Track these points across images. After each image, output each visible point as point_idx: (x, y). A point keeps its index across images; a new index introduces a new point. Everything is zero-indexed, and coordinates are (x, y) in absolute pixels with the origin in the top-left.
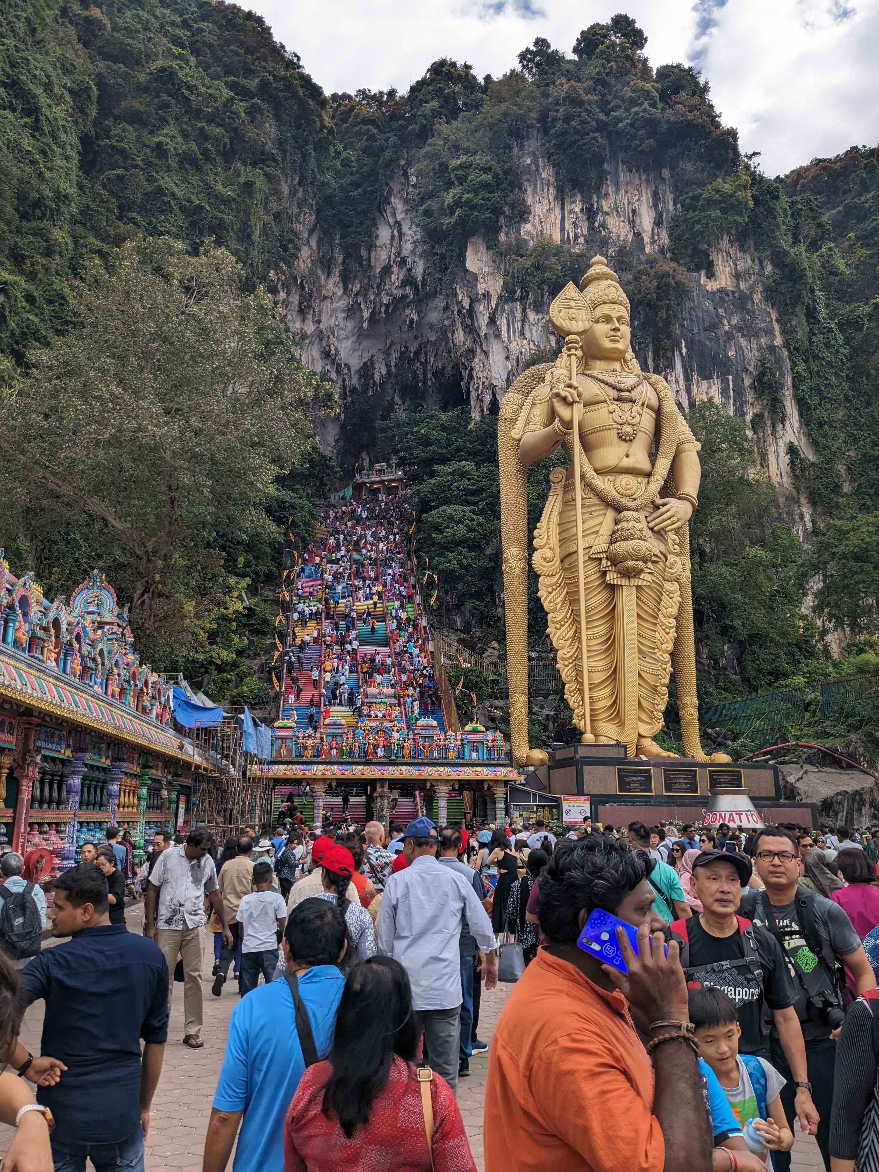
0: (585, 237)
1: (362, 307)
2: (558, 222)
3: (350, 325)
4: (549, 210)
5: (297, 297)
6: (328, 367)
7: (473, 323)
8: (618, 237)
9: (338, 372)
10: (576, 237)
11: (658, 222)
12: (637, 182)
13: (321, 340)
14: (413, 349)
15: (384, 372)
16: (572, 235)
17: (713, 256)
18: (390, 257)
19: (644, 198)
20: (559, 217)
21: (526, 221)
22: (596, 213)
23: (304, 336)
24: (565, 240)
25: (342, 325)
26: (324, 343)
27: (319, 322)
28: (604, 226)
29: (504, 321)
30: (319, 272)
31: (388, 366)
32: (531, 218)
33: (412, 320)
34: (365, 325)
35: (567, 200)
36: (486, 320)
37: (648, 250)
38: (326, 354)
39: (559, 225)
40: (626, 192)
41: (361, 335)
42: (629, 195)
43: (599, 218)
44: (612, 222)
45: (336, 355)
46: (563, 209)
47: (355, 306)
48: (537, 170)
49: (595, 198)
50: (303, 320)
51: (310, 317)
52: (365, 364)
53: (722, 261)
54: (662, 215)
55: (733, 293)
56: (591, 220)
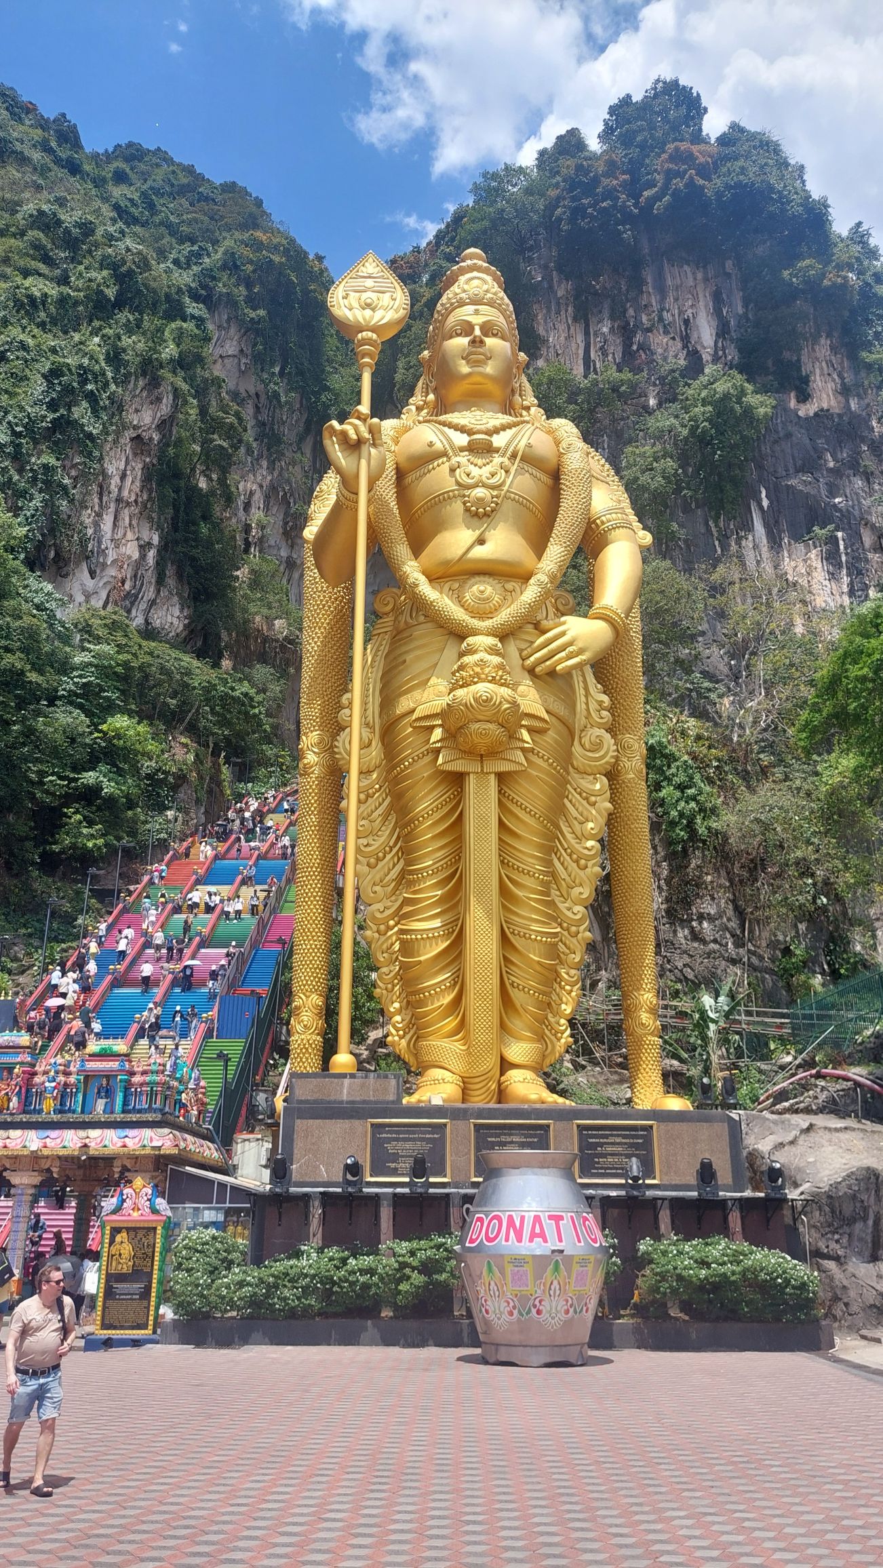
0: (618, 364)
2: (581, 352)
4: (568, 338)
8: (666, 359)
11: (722, 331)
12: (691, 282)
16: (599, 365)
17: (806, 367)
19: (701, 303)
20: (582, 345)
22: (634, 333)
24: (590, 373)
28: (645, 347)
32: (544, 351)
35: (593, 320)
39: (581, 356)
40: (676, 300)
42: (680, 301)
43: (639, 337)
44: (658, 340)
46: (587, 334)
48: (551, 287)
49: (631, 312)
53: (822, 374)
54: (728, 322)
55: (840, 416)
56: (627, 344)
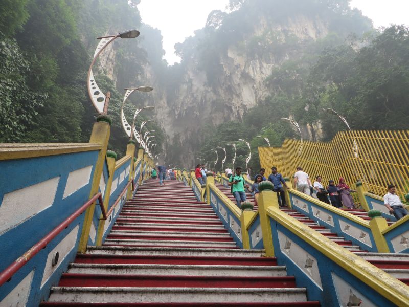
1: (175, 111)
8: (301, 37)
14: (197, 130)
15: (184, 138)
19: (309, 25)
25: (166, 119)
28: (293, 35)
29: (251, 68)
34: (177, 117)
36: (239, 76)
41: (174, 125)
43: (290, 33)
47: (172, 111)
52: (176, 136)
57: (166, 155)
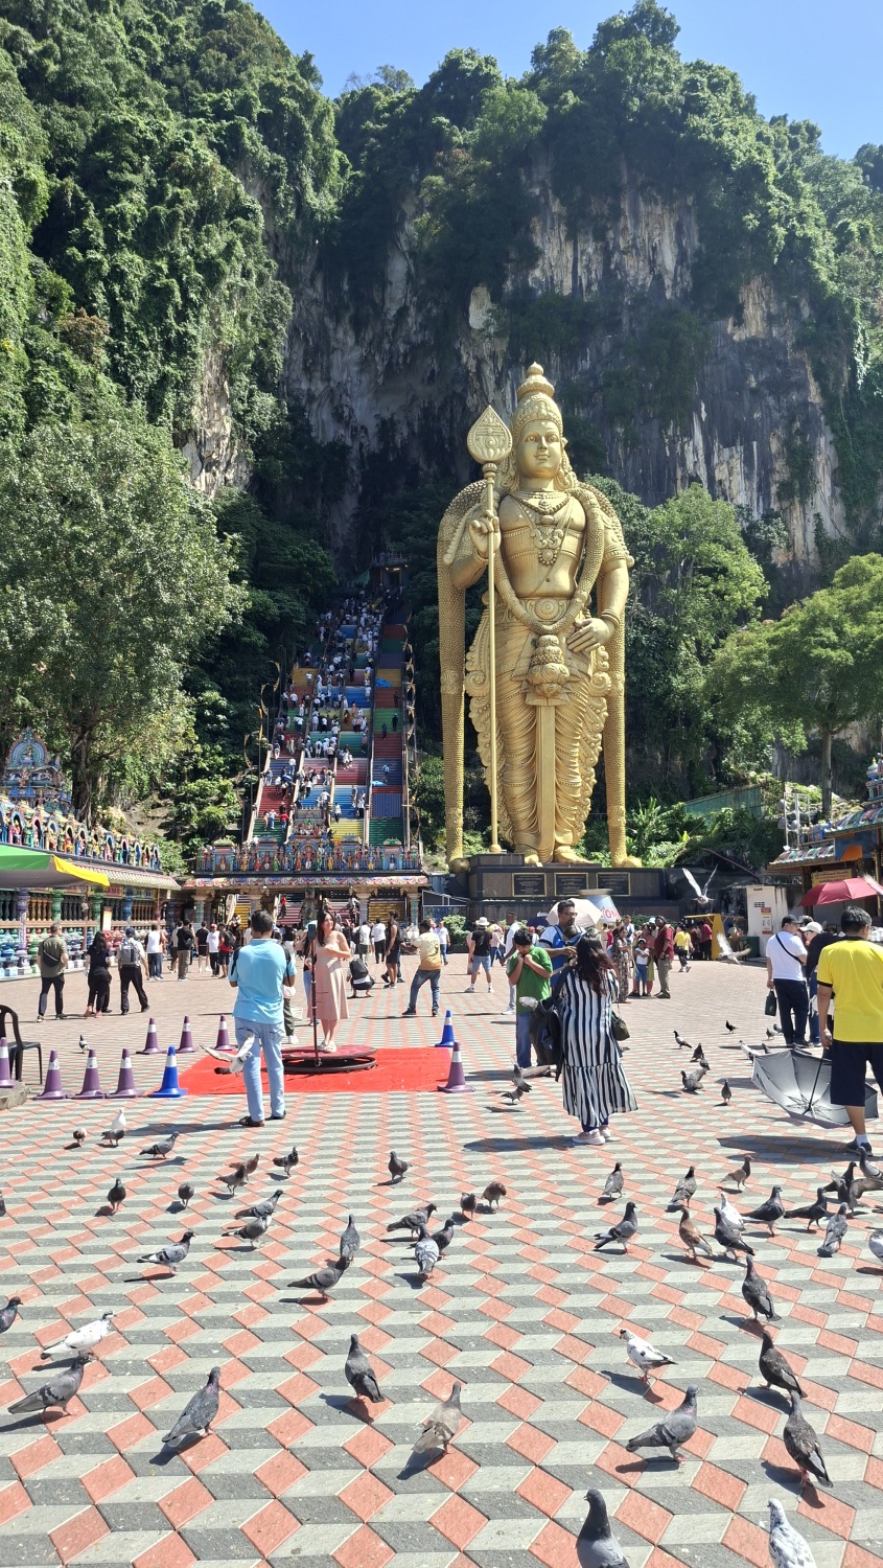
0: (599, 283)
1: (377, 358)
2: (570, 265)
3: (365, 379)
4: (561, 252)
5: (302, 353)
6: (342, 432)
7: (482, 388)
8: (636, 280)
9: (353, 437)
10: (590, 284)
11: (681, 258)
12: (659, 210)
13: (332, 401)
14: (437, 405)
15: (405, 434)
16: (584, 282)
17: (742, 297)
18: (406, 297)
19: (667, 231)
20: (571, 259)
21: (533, 266)
22: (612, 254)
23: (311, 397)
24: (576, 286)
25: (355, 381)
26: (336, 403)
27: (329, 379)
28: (620, 266)
29: (509, 389)
30: (326, 319)
31: (410, 425)
32: (540, 263)
33: (433, 372)
34: (380, 380)
35: (581, 237)
36: (493, 385)
37: (668, 295)
38: (338, 416)
39: (570, 270)
40: (647, 225)
41: (378, 392)
42: (650, 228)
43: (616, 257)
44: (631, 262)
45: (350, 417)
46: (575, 249)
47: (370, 358)
48: (547, 203)
49: (611, 234)
50: (310, 380)
51: (318, 375)
52: (384, 422)
53: (754, 304)
54: (686, 252)
55: (764, 341)
56: (607, 262)
57: (360, 488)
